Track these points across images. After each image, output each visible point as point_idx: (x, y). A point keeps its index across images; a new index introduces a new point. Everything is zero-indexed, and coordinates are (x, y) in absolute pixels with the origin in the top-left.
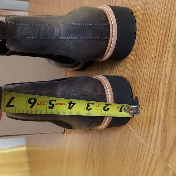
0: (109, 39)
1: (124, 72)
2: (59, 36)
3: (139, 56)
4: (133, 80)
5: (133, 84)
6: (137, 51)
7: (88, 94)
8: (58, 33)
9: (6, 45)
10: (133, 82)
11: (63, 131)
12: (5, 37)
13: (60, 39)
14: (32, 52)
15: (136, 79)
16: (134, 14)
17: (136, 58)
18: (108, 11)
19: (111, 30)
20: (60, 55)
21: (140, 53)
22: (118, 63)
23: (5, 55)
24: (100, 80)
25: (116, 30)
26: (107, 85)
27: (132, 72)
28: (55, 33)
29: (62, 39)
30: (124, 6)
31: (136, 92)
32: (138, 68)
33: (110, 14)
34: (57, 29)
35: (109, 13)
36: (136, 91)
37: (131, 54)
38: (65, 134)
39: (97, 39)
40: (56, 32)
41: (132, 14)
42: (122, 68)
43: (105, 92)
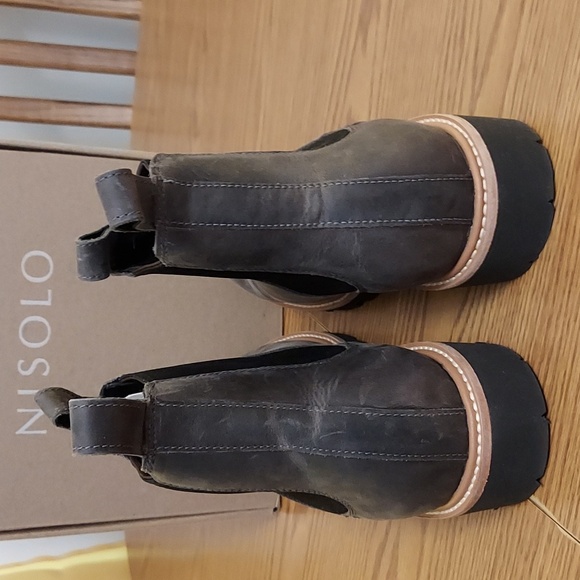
0: (472, 224)
1: (512, 325)
2: (318, 220)
3: (567, 275)
4: (547, 352)
5: (548, 364)
6: (561, 260)
7: (410, 413)
8: (315, 210)
9: (155, 249)
10: (546, 356)
11: (277, 505)
12: (155, 228)
13: (320, 226)
14: (228, 269)
15: (560, 348)
16: (546, 143)
17: (557, 282)
18: (466, 136)
19: (478, 196)
20: (312, 274)
21: (572, 268)
22: (488, 294)
23: (129, 272)
24: (441, 361)
25: (494, 196)
26: (465, 380)
27: (541, 326)
28: (307, 210)
29: (326, 226)
30: (505, 116)
31: (559, 391)
32: (566, 315)
33: (471, 144)
34: (312, 195)
35: (469, 141)
36: (559, 387)
37: (535, 268)
38: (283, 514)
39: (435, 224)
40: (310, 205)
41: (540, 142)
42: (503, 311)
43: (461, 404)
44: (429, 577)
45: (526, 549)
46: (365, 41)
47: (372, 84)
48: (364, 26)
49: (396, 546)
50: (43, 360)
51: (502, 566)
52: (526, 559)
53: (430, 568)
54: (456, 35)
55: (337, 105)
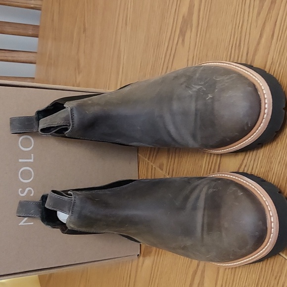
11: (139, 253)
38: (141, 258)
44: (222, 286)
45: (275, 274)
46: (183, 40)
47: (188, 60)
48: (183, 33)
49: (203, 272)
50: (30, 188)
51: (263, 281)
52: (276, 278)
53: (222, 282)
54: (236, 44)
55: (167, 68)
